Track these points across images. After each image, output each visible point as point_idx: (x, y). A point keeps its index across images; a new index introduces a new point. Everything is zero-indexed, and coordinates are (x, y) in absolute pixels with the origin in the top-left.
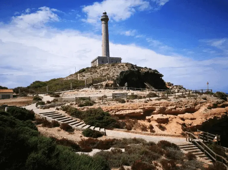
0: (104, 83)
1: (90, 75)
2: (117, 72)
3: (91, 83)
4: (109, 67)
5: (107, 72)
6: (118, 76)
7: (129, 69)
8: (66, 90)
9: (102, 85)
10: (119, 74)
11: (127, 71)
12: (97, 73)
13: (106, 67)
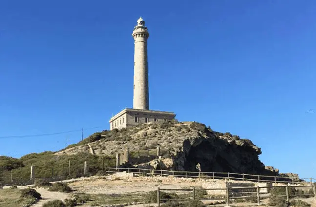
0: (153, 163)
1: (116, 146)
2: (177, 141)
3: (125, 162)
4: (157, 130)
5: (155, 140)
6: (180, 148)
7: (199, 134)
8: (75, 178)
9: (150, 167)
10: (181, 145)
11: (196, 139)
12: (131, 141)
13: (151, 130)
